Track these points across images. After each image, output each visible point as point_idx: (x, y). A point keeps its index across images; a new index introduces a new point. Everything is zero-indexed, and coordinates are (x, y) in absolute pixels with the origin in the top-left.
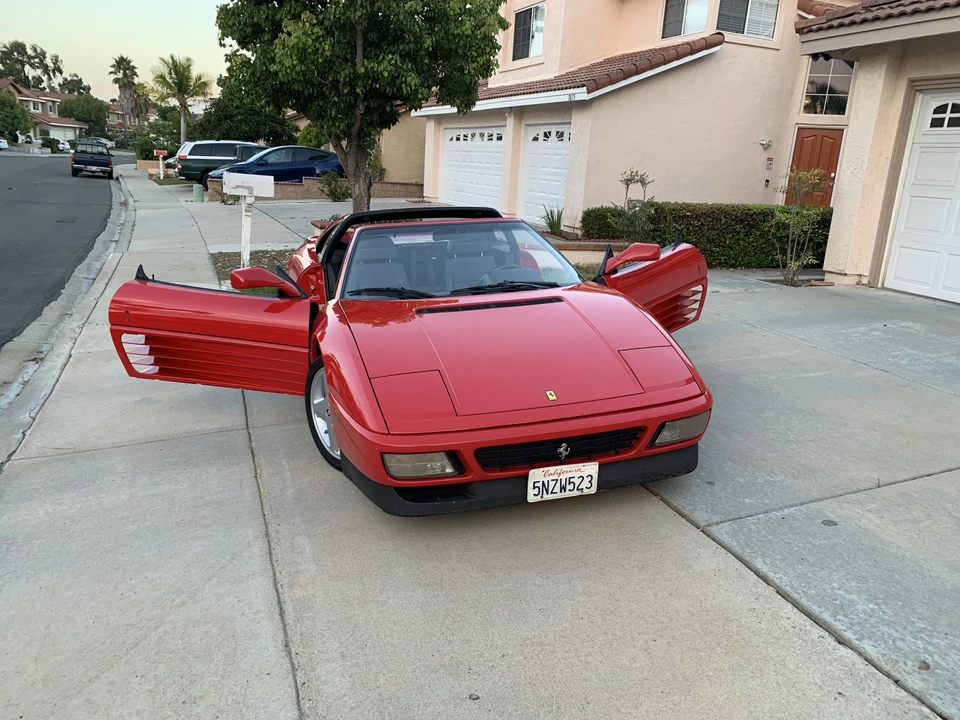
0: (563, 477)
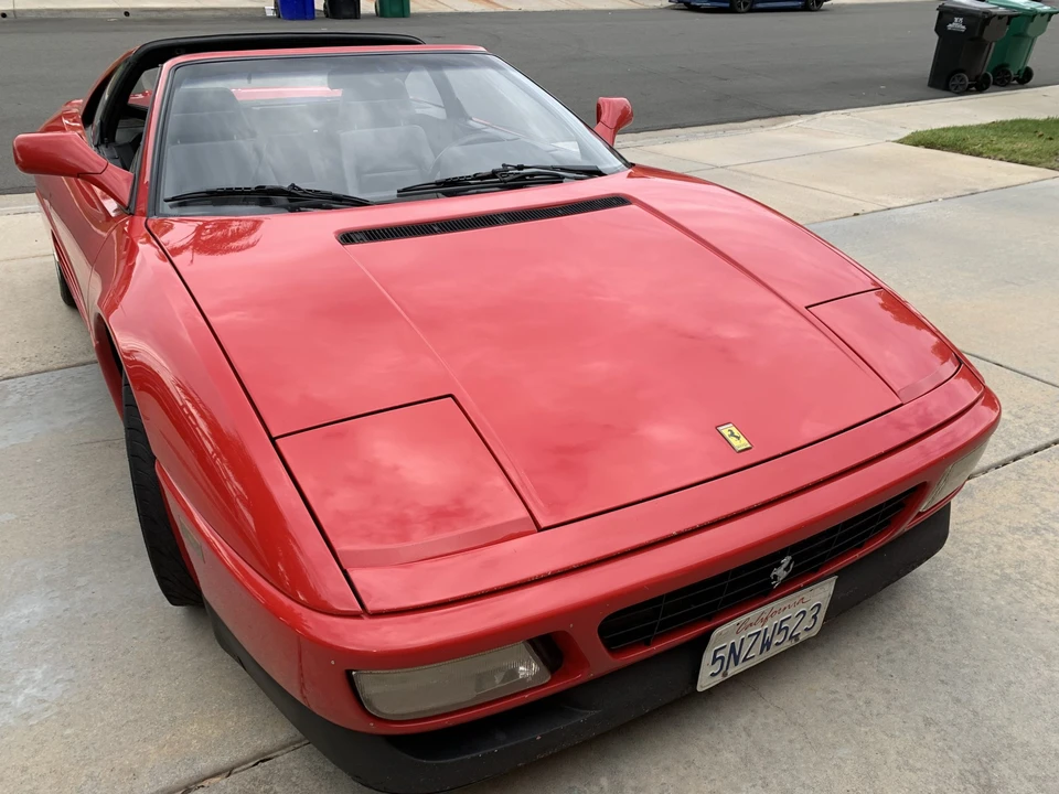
0: (771, 624)
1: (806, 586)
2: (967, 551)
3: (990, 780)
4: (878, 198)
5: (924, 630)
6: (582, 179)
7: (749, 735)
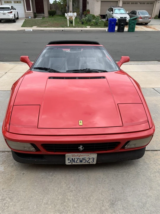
0: (81, 157)
3: (115, 203)
5: (129, 174)
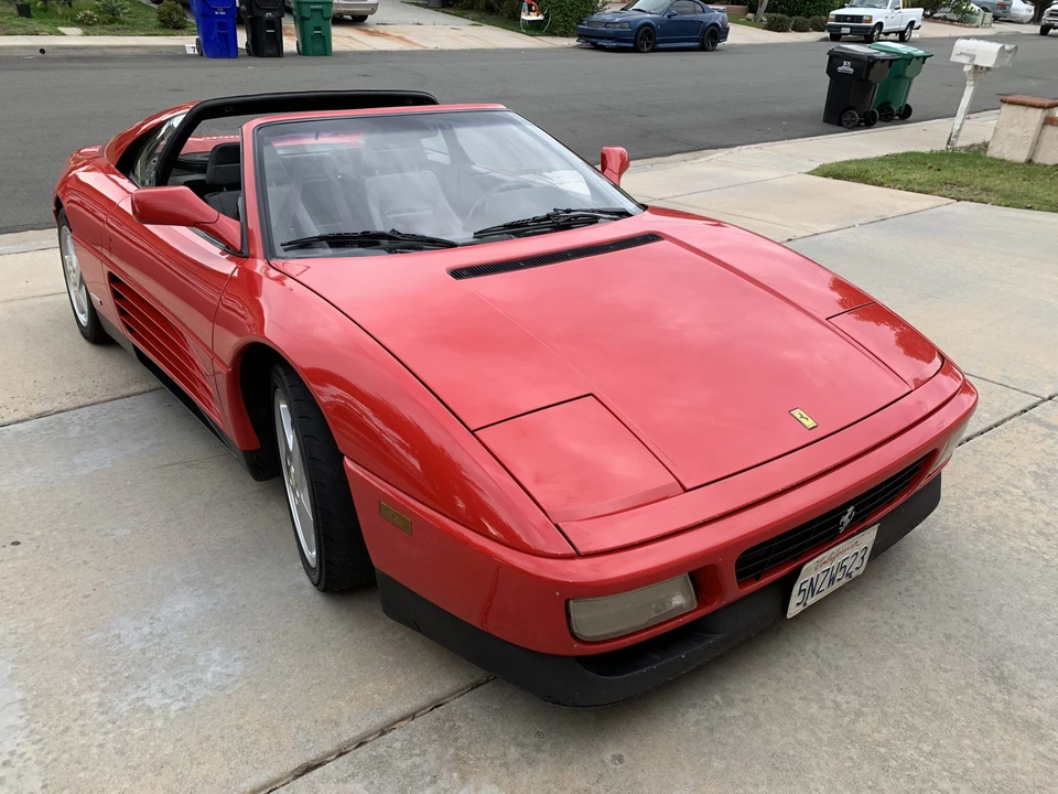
0: (836, 562)
1: (859, 532)
2: (948, 512)
3: (1002, 673)
4: (804, 224)
5: (930, 572)
6: (615, 220)
7: (818, 656)
